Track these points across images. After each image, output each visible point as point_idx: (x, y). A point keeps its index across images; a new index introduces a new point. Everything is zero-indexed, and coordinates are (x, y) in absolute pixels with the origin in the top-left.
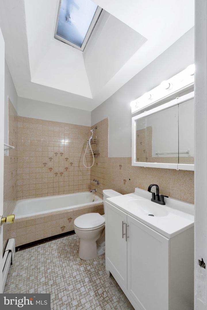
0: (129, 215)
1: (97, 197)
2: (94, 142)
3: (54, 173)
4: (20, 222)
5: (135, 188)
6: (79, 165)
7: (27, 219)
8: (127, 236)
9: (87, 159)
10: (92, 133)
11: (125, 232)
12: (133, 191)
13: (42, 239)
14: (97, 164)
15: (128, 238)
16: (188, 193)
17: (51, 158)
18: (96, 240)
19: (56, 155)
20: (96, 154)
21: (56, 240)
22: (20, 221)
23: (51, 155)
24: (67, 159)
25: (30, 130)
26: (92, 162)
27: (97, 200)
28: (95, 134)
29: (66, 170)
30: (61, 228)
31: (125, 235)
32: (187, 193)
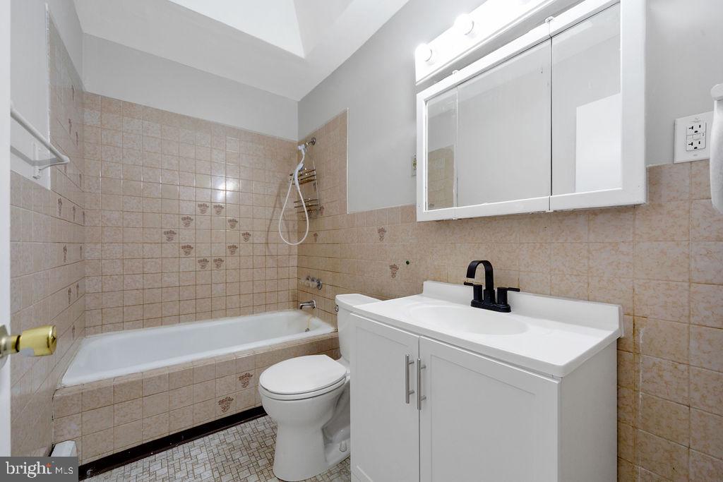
0: (424, 336)
1: (316, 321)
2: (308, 179)
3: (198, 259)
4: (92, 391)
5: (425, 283)
6: (267, 239)
7: (116, 383)
8: (422, 395)
9: (287, 226)
10: (303, 153)
11: (413, 386)
12: (417, 290)
13: (165, 436)
14: (316, 235)
15: (422, 402)
16: (571, 275)
17: (188, 218)
18: (321, 424)
19: (203, 212)
20: (314, 209)
21: (207, 438)
22: (92, 389)
23: (189, 209)
24: (233, 222)
25: (123, 136)
26: (300, 232)
27: (317, 327)
28: (310, 156)
29: (232, 252)
30: (221, 402)
31: (416, 393)
32: (568, 276)
